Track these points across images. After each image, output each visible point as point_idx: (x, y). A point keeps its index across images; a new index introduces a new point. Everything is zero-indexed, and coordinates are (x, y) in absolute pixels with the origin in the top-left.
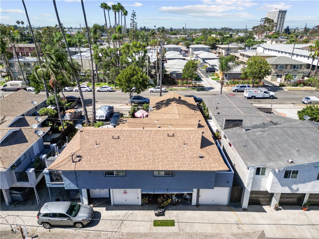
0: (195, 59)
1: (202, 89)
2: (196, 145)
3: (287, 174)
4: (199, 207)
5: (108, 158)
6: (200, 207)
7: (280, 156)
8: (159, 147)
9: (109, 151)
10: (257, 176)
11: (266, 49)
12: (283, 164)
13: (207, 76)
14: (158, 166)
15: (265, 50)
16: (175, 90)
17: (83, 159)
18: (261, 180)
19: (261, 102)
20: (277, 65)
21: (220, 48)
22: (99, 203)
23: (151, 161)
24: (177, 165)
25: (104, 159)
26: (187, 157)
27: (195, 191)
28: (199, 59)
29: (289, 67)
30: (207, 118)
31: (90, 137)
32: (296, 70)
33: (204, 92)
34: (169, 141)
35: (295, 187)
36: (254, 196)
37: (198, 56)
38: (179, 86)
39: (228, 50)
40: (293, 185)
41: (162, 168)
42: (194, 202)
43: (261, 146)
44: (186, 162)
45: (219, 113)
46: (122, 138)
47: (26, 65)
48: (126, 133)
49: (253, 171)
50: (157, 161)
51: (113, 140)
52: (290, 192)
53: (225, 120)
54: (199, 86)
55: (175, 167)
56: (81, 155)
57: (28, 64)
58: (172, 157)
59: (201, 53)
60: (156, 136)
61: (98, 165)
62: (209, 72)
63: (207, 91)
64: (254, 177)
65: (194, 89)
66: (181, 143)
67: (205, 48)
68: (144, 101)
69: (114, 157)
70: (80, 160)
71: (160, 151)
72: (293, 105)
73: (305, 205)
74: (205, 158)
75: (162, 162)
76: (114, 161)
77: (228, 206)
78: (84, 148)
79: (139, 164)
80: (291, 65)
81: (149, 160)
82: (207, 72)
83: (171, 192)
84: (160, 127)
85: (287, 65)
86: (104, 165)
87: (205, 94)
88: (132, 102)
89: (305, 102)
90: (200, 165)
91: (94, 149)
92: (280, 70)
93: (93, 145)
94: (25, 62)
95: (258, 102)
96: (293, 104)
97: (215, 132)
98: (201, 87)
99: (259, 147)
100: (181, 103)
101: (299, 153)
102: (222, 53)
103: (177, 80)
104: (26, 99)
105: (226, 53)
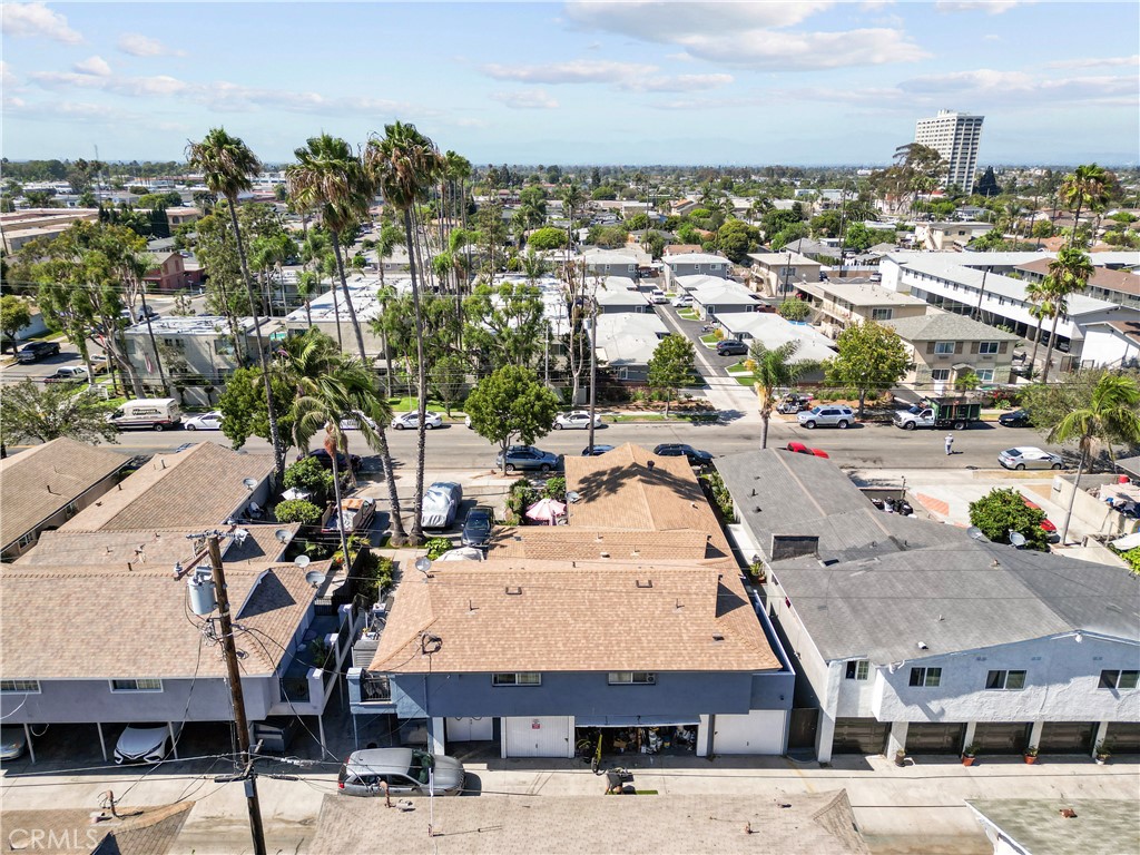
0: (682, 303)
1: (707, 416)
2: (704, 608)
3: (916, 677)
4: (713, 759)
5: (502, 642)
6: (715, 759)
7: (900, 634)
8: (618, 616)
9: (503, 626)
10: (851, 680)
11: (908, 271)
12: (906, 653)
13: (722, 368)
14: (620, 662)
15: (904, 273)
16: (627, 420)
17: (445, 646)
18: (858, 691)
19: (881, 461)
20: (931, 344)
21: (761, 264)
22: (471, 754)
23: (601, 648)
24: (663, 659)
25: (493, 645)
26: (685, 637)
27: (705, 718)
28: (696, 306)
29: (967, 348)
30: (725, 518)
31: (454, 592)
32: (990, 358)
33: (714, 428)
34: (640, 600)
35: (934, 706)
36: (846, 730)
37: (690, 295)
38: (638, 408)
39: (788, 272)
40: (929, 702)
41: (629, 665)
42: (702, 748)
43: (860, 608)
44: (684, 652)
45: (759, 510)
46: (528, 594)
47: (171, 345)
48: (537, 580)
49: (839, 669)
50: (616, 648)
51: (509, 597)
52: (927, 720)
53: (775, 537)
54: (699, 408)
55: (659, 662)
56: (439, 635)
57: (177, 341)
58: (650, 638)
59: (700, 282)
60: (608, 588)
61: (483, 660)
62: (727, 353)
63: (722, 424)
64: (841, 684)
65: (684, 417)
66: (669, 603)
67: (714, 266)
68: (542, 461)
69: (516, 639)
70: (438, 649)
71: (621, 624)
72: (971, 471)
73: (968, 751)
74: (726, 641)
75: (629, 650)
76: (517, 649)
77: (784, 756)
78: (444, 618)
79: (576, 655)
80: (975, 342)
81: (597, 646)
82: (721, 354)
83: (647, 722)
84: (608, 556)
85: (960, 343)
86: (496, 660)
87: (720, 436)
88: (507, 464)
89: (1008, 463)
90: (717, 657)
91: (467, 620)
92: (941, 358)
93: (462, 611)
94: (168, 338)
95: (875, 462)
96: (972, 468)
97: (750, 563)
98: (704, 412)
99: (854, 610)
100: (654, 480)
101: (945, 626)
102: (768, 280)
103: (632, 390)
104: (224, 472)
105: (780, 282)
